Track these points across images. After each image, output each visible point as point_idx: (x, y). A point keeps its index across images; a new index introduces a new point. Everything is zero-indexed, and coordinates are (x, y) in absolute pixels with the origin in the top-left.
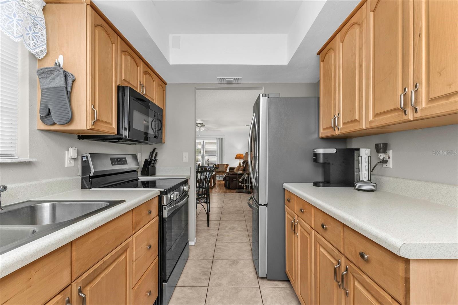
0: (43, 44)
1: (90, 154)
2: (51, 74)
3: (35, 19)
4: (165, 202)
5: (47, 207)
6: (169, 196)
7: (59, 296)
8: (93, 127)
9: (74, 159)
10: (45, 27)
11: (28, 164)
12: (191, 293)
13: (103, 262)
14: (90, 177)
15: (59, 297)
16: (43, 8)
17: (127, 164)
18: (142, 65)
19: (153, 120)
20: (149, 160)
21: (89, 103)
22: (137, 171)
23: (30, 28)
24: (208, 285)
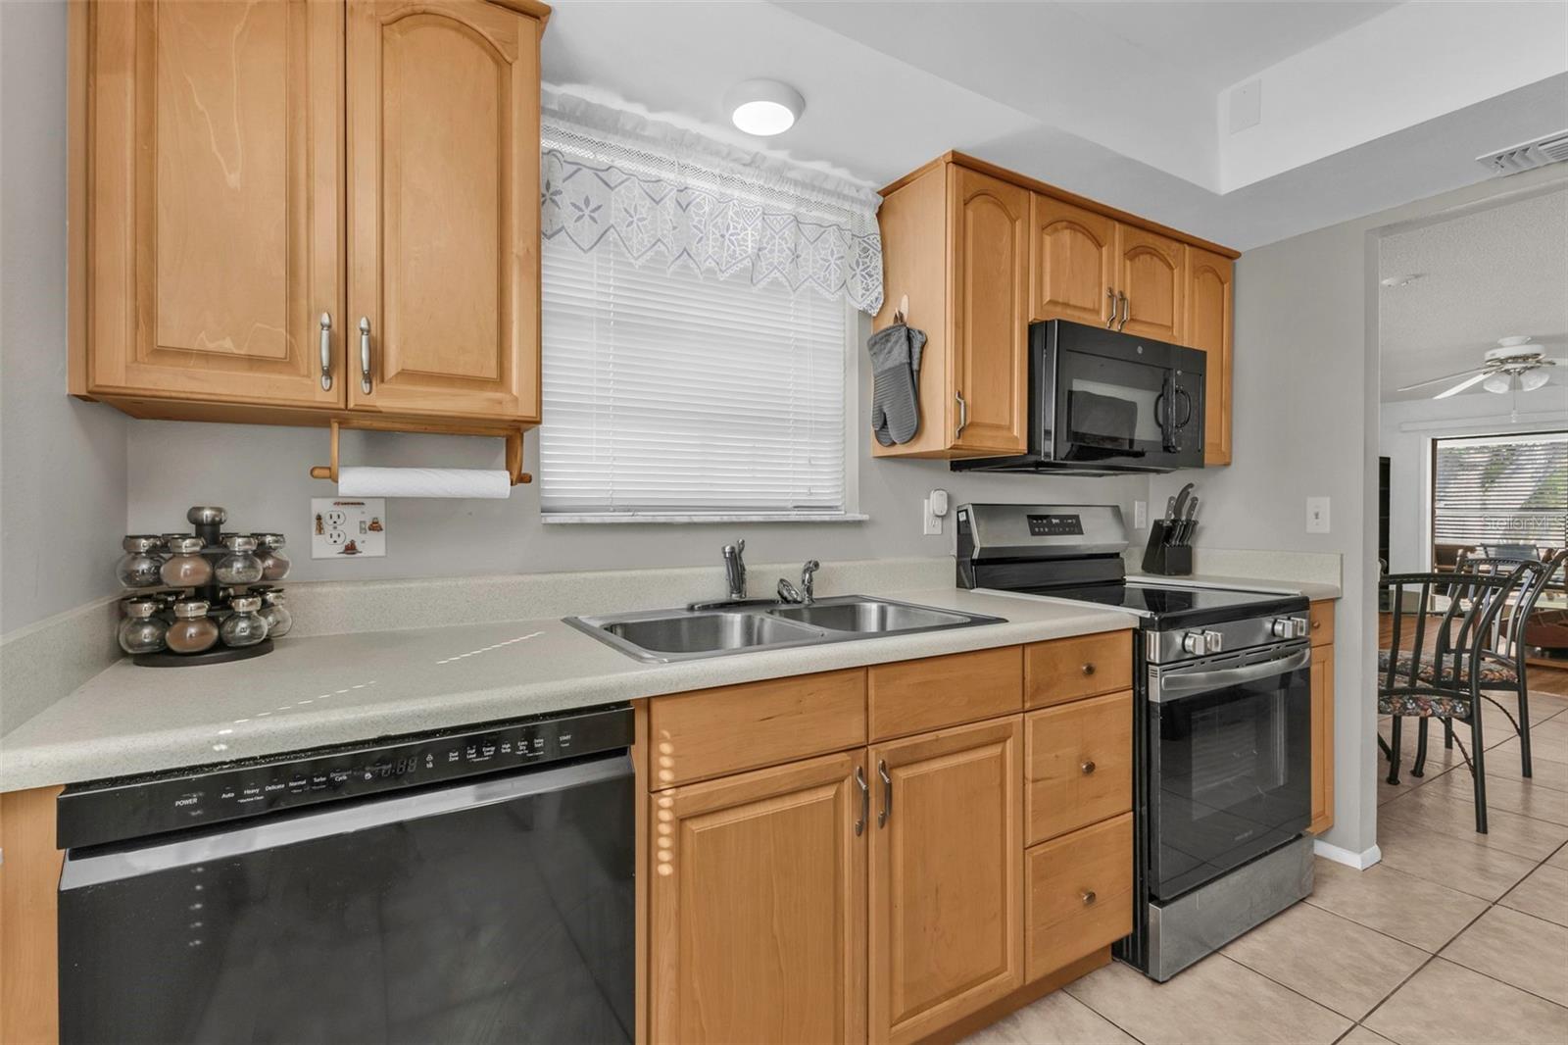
0: (877, 284)
1: (973, 505)
2: (887, 341)
3: (864, 241)
4: (1154, 654)
5: (873, 609)
6: (1179, 640)
7: (843, 754)
8: (960, 442)
9: (943, 517)
10: (880, 249)
11: (858, 524)
12: (1270, 999)
13: (934, 738)
14: (973, 561)
15: (843, 757)
16: (877, 211)
17: (1082, 533)
18: (1117, 236)
19: (1160, 396)
20: (1165, 525)
21: (950, 389)
22: (1121, 556)
23: (858, 263)
24: (1362, 1021)
